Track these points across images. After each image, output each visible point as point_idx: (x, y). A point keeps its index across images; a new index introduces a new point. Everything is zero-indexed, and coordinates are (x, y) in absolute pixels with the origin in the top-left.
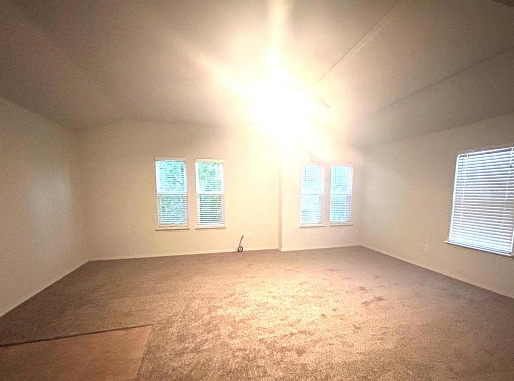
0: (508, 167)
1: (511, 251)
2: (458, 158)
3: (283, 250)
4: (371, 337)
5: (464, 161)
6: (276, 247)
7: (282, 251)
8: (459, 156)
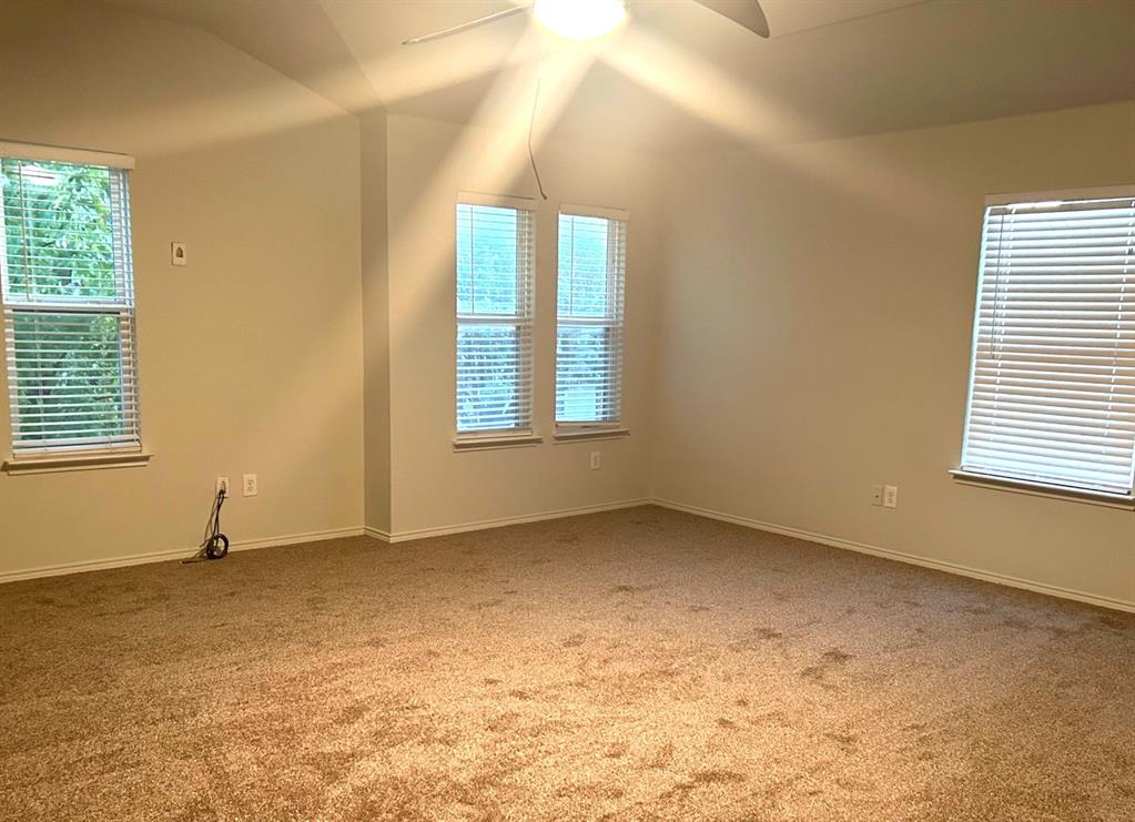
0: (1123, 254)
1: (1131, 486)
2: (987, 217)
3: (396, 537)
4: (899, 756)
5: (1006, 226)
6: (357, 529)
7: (392, 541)
8: (989, 209)
